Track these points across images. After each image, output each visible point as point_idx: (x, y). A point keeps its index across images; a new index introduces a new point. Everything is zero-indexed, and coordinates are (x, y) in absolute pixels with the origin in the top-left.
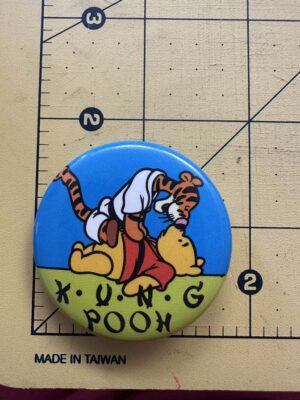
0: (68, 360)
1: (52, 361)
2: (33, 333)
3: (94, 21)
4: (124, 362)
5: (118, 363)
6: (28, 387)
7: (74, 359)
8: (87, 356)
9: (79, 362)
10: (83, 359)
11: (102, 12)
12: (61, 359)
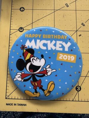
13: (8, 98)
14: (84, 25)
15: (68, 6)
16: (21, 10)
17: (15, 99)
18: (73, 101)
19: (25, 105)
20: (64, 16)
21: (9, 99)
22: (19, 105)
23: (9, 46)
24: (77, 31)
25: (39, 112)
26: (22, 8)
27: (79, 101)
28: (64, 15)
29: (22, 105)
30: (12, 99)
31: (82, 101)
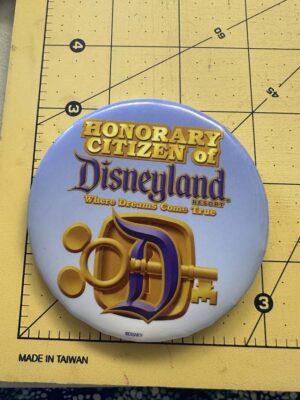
0: (44, 359)
1: (32, 360)
2: (19, 337)
3: (74, 110)
4: (87, 362)
5: (82, 363)
6: (12, 381)
7: (49, 359)
8: (59, 356)
9: (52, 361)
10: (56, 359)
11: (79, 104)
12: (39, 359)
13: (25, 335)
14: (275, 95)
15: (222, 36)
16: (76, 47)
17: (49, 339)
18: (246, 346)
19: (84, 360)
20: (209, 66)
21: (28, 338)
22: (63, 359)
23: (34, 160)
24: (252, 113)
25: (131, 384)
26: (77, 43)
27: (266, 347)
28: (212, 64)
29: (72, 360)
30: (39, 339)
31: (276, 347)
